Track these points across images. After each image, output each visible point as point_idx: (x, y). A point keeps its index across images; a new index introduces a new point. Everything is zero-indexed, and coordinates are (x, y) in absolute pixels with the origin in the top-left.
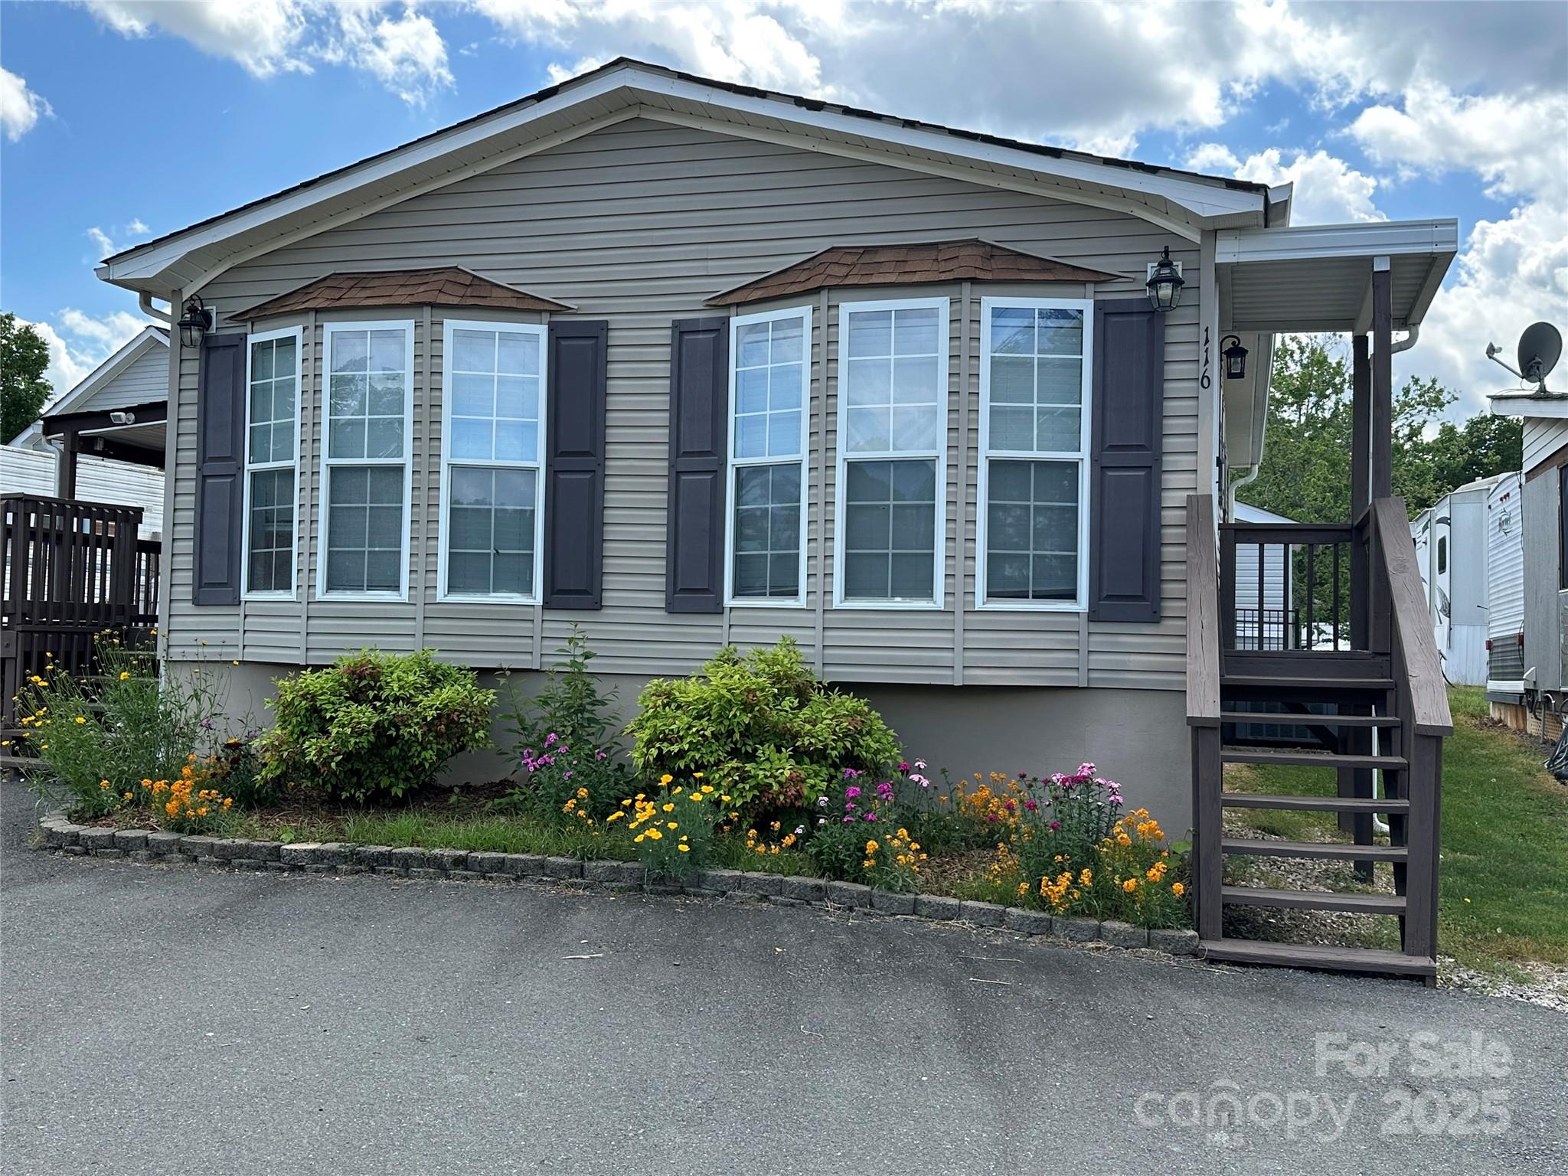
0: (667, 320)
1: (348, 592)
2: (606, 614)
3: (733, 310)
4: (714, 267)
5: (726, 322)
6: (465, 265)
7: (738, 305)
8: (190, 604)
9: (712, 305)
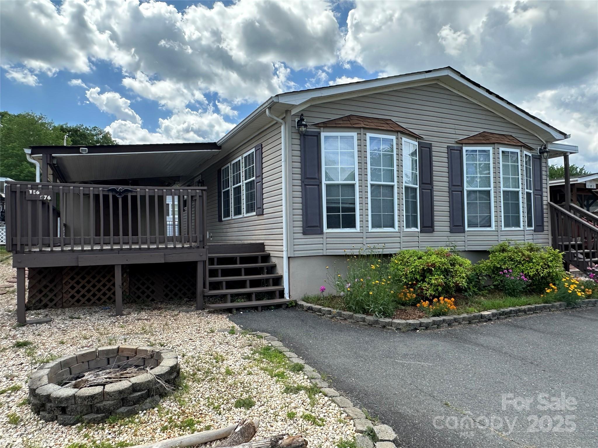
0: (446, 145)
1: (378, 229)
2: (435, 234)
3: (464, 145)
4: (458, 132)
5: (462, 148)
6: (394, 119)
7: (465, 144)
8: (301, 234)
9: (457, 143)
